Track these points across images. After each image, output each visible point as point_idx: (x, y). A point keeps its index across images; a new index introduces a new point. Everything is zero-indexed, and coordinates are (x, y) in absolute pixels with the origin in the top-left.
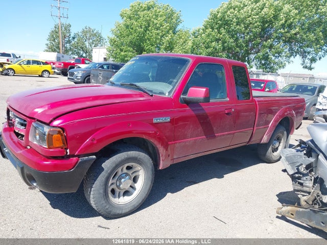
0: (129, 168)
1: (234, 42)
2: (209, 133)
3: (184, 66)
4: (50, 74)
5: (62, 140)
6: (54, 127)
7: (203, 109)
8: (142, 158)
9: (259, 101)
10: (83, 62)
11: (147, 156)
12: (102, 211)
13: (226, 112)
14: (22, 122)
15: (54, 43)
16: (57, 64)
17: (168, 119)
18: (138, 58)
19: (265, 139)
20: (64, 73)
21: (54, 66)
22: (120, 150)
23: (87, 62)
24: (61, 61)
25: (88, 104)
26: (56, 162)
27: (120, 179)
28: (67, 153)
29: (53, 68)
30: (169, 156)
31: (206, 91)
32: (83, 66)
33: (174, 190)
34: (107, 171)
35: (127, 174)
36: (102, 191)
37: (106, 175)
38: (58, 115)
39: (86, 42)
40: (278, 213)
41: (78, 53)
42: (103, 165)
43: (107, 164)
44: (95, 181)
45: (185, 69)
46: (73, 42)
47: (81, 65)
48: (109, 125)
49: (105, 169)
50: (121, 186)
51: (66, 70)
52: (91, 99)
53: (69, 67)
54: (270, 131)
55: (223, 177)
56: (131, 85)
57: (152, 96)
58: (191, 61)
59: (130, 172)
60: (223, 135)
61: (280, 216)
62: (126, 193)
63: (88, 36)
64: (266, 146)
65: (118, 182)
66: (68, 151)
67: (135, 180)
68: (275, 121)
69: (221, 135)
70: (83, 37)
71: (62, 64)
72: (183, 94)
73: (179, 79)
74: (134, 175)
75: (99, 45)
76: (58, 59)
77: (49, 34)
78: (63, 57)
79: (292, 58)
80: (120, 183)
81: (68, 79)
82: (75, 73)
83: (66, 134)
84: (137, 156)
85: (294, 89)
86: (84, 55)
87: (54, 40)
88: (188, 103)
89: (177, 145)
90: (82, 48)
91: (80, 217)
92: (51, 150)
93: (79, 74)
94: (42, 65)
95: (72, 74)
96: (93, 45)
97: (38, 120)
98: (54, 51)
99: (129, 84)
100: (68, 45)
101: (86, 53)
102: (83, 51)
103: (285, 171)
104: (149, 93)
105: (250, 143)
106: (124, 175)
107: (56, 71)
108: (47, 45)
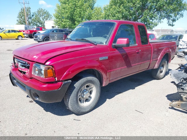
0: (87, 86)
1: (128, 13)
2: (128, 65)
3: (113, 27)
4: (22, 38)
5: (53, 72)
6: (47, 65)
7: (125, 51)
8: (94, 80)
9: (152, 45)
10: (41, 30)
11: (97, 79)
12: (76, 111)
13: (137, 52)
14: (23, 64)
15: (21, 19)
16: (26, 32)
17: (107, 58)
18: (83, 24)
19: (156, 66)
20: (31, 37)
21: (24, 33)
22: (83, 77)
23: (43, 29)
24: (28, 30)
25: (64, 51)
26: (50, 85)
27: (83, 93)
28: (56, 79)
29: (24, 34)
30: (108, 79)
31: (127, 40)
32: (41, 32)
33: (110, 97)
34: (77, 89)
35: (87, 90)
36: (75, 100)
37: (77, 91)
38: (49, 58)
39: (40, 18)
40: (170, 106)
41: (36, 25)
42: (75, 85)
43: (77, 85)
44: (71, 94)
45: (113, 28)
46: (33, 18)
47: (40, 32)
48: (76, 63)
49: (76, 88)
50: (84, 96)
51: (31, 35)
52: (64, 48)
53: (33, 33)
54: (159, 61)
55: (135, 89)
56: (82, 39)
57: (96, 45)
58: (116, 24)
59: (88, 89)
60: (135, 65)
61: (171, 107)
62: (87, 100)
63: (41, 14)
64: (157, 70)
65: (82, 94)
66: (56, 78)
67: (91, 93)
68: (161, 56)
69: (134, 65)
70: (38, 15)
71: (29, 31)
72: (114, 43)
73: (111, 34)
74: (90, 90)
75: (49, 19)
76: (26, 28)
77: (18, 14)
78: (28, 27)
79: (162, 20)
80: (84, 95)
81: (34, 40)
82: (38, 36)
83: (55, 69)
84: (91, 79)
85: (165, 38)
86: (40, 25)
87: (22, 17)
88: (116, 48)
89: (112, 72)
90: (39, 21)
91: (62, 115)
92: (47, 78)
93: (40, 37)
94: (17, 33)
95: (36, 37)
96: (45, 19)
97: (37, 62)
98: (22, 24)
99: (81, 39)
100: (30, 20)
101: (41, 24)
102: (39, 23)
103: (173, 82)
104: (94, 43)
105: (149, 69)
106: (85, 90)
107: (25, 35)
108: (18, 20)
